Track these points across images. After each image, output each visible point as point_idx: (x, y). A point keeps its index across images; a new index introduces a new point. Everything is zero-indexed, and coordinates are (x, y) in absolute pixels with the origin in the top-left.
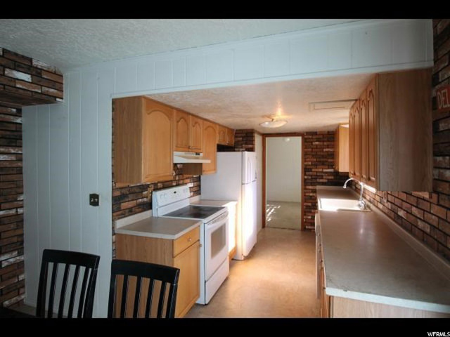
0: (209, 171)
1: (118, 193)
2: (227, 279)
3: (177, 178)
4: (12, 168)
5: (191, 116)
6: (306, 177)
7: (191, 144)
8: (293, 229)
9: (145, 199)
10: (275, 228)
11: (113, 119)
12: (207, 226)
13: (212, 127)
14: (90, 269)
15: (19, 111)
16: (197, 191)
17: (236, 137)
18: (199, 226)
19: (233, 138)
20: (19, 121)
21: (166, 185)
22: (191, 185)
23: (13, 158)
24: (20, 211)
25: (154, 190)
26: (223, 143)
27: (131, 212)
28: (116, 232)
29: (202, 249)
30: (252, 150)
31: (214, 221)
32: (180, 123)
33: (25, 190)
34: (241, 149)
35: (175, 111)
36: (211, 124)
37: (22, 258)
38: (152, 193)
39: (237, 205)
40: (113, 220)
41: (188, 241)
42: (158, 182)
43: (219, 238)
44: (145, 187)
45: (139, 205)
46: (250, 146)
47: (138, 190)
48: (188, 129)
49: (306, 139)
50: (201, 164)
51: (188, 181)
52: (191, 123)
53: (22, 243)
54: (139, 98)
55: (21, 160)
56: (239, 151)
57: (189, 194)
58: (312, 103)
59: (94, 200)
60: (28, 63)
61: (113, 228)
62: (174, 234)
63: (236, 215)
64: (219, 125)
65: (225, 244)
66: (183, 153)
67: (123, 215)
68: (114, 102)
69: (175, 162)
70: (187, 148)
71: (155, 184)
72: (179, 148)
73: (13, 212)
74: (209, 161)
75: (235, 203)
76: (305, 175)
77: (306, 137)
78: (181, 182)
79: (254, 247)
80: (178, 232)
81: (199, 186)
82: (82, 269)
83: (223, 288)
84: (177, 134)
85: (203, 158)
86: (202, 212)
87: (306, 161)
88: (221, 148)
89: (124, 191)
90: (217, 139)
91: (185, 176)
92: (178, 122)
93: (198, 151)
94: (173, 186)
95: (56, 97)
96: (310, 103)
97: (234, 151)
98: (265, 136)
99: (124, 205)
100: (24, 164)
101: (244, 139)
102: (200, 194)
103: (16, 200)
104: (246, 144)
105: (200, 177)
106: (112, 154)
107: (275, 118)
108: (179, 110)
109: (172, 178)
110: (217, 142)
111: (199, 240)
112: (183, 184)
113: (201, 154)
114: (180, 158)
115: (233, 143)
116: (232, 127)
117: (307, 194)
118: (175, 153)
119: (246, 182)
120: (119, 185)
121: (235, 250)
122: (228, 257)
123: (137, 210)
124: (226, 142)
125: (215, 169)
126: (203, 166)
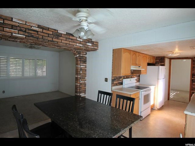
0: (144, 73)
1: (113, 78)
2: (149, 115)
3: (131, 75)
4: (84, 70)
5: (137, 53)
6: (193, 79)
7: (137, 63)
8: (184, 103)
9: (121, 81)
10: (175, 101)
11: (113, 55)
12: (142, 93)
13: (145, 56)
14: (110, 96)
15: (86, 53)
16: (138, 81)
17: (156, 60)
18: (139, 92)
19: (155, 60)
20: (86, 56)
21: (127, 77)
22: (136, 78)
23: (84, 67)
24: (85, 82)
25: (123, 78)
26: (150, 62)
27: (116, 85)
28: (112, 90)
29: (140, 100)
30: (163, 65)
31: (145, 91)
32: (133, 56)
33: (87, 76)
34: (158, 65)
35: (132, 52)
36: (145, 55)
37: (85, 95)
38: (123, 80)
39: (155, 87)
40: (112, 86)
41: (136, 96)
42: (125, 76)
43: (147, 98)
44: (120, 77)
45: (119, 83)
46: (163, 64)
47: (119, 78)
48: (136, 58)
49: (194, 60)
50: (140, 70)
51: (135, 76)
52: (137, 55)
53: (85, 91)
54: (121, 49)
55: (86, 67)
56: (157, 66)
57: (135, 81)
58: (191, 46)
59: (106, 80)
60: (91, 40)
61: (112, 89)
62: (131, 93)
63: (155, 91)
64: (149, 55)
65: (149, 101)
66: (134, 66)
67: (114, 86)
68: (113, 50)
69: (131, 69)
70: (136, 65)
71: (124, 77)
72: (133, 64)
73: (84, 82)
74: (144, 69)
75: (154, 86)
76: (193, 77)
77: (194, 59)
78: (132, 77)
79: (162, 106)
80: (132, 92)
81: (139, 79)
82: (108, 96)
83: (148, 117)
84: (132, 60)
85: (142, 68)
86: (140, 88)
87: (193, 71)
88: (149, 64)
89: (115, 78)
90: (148, 60)
91: (134, 75)
92: (133, 55)
93: (140, 66)
94: (129, 78)
95: (96, 49)
96: (190, 47)
97: (155, 66)
98: (171, 59)
99: (115, 82)
100: (87, 69)
101: (160, 61)
102: (139, 82)
103: (85, 79)
104: (161, 63)
105: (140, 75)
106: (112, 66)
107: (175, 52)
108: (133, 51)
109: (130, 75)
110: (147, 62)
111: (139, 97)
112: (133, 77)
113: (141, 67)
114: (133, 68)
115: (155, 62)
116: (154, 56)
117: (193, 87)
118: (132, 66)
119: (160, 78)
120: (114, 76)
121: (154, 105)
122: (150, 107)
123: (118, 85)
124: (151, 62)
125: (146, 73)
126: (141, 71)
